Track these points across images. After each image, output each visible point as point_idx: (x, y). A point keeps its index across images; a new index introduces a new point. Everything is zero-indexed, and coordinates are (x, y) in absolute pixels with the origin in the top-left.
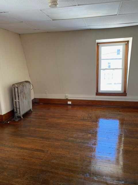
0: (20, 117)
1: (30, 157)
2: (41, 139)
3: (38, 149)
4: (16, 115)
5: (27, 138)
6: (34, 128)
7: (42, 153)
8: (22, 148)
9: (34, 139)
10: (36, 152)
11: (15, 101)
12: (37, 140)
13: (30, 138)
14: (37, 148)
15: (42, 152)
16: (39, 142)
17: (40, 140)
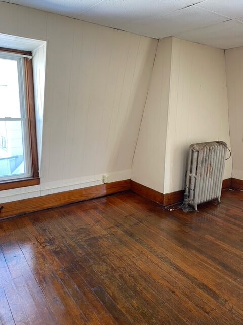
0: (194, 208)
1: (186, 295)
2: (220, 268)
3: (206, 287)
4: (187, 201)
5: (194, 252)
6: (211, 238)
7: (212, 299)
8: (177, 268)
9: (205, 259)
10: (201, 291)
11: (190, 175)
12: (211, 265)
13: (199, 255)
14: (205, 283)
15: (213, 297)
16: (212, 271)
17: (218, 269)
